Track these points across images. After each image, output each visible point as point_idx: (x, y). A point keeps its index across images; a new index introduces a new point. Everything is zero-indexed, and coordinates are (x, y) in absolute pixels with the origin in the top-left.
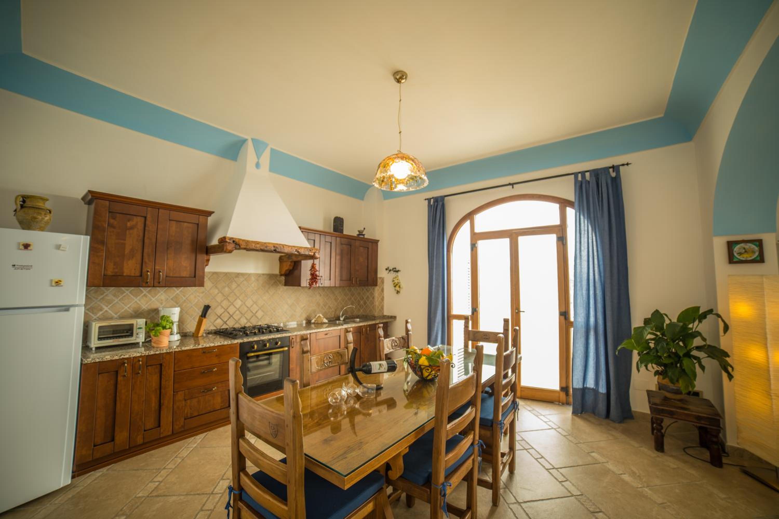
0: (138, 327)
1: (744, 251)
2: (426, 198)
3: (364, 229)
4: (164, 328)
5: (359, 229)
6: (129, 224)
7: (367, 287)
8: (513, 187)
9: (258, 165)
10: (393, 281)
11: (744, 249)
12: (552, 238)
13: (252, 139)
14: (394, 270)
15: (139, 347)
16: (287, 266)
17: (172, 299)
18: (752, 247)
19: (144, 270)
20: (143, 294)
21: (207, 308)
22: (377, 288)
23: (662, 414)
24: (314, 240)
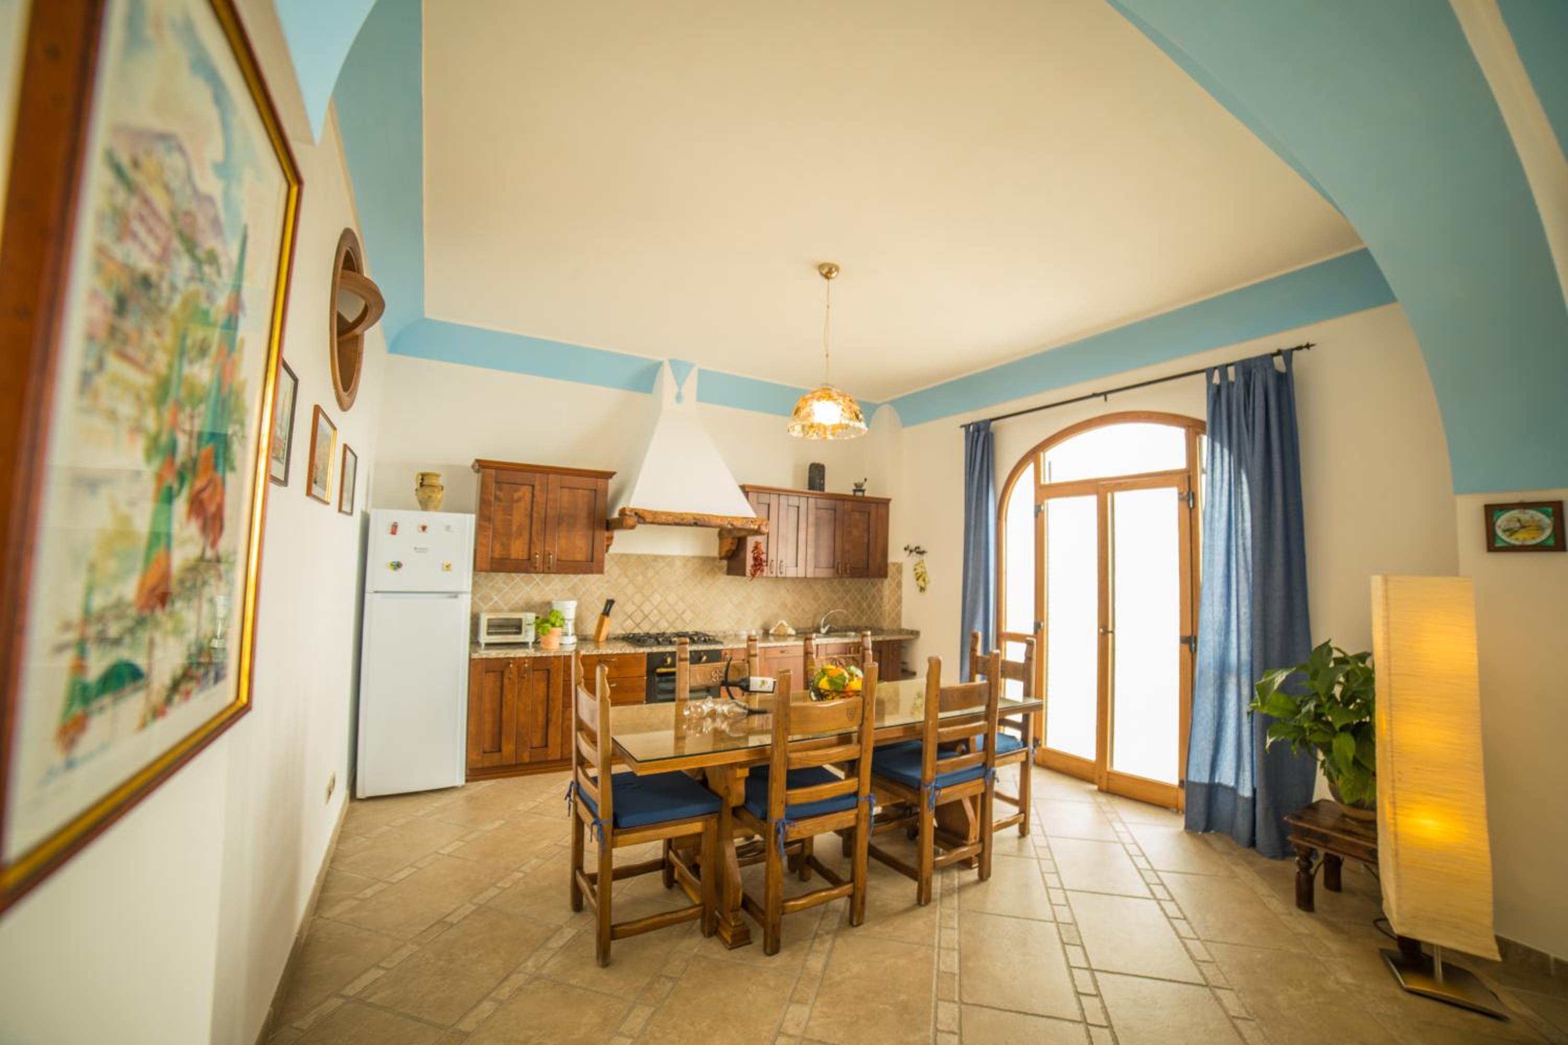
0: (527, 623)
1: (1518, 525)
2: (963, 423)
3: (866, 480)
4: (553, 625)
5: (857, 482)
6: (516, 496)
7: (871, 580)
8: (1106, 399)
9: (679, 398)
10: (915, 570)
11: (1519, 521)
12: (1170, 496)
13: (671, 361)
14: (918, 550)
15: (528, 647)
16: (728, 545)
17: (569, 590)
18: (1537, 519)
19: (533, 551)
20: (535, 582)
21: (610, 603)
22: (887, 582)
23: (1308, 839)
24: (769, 505)
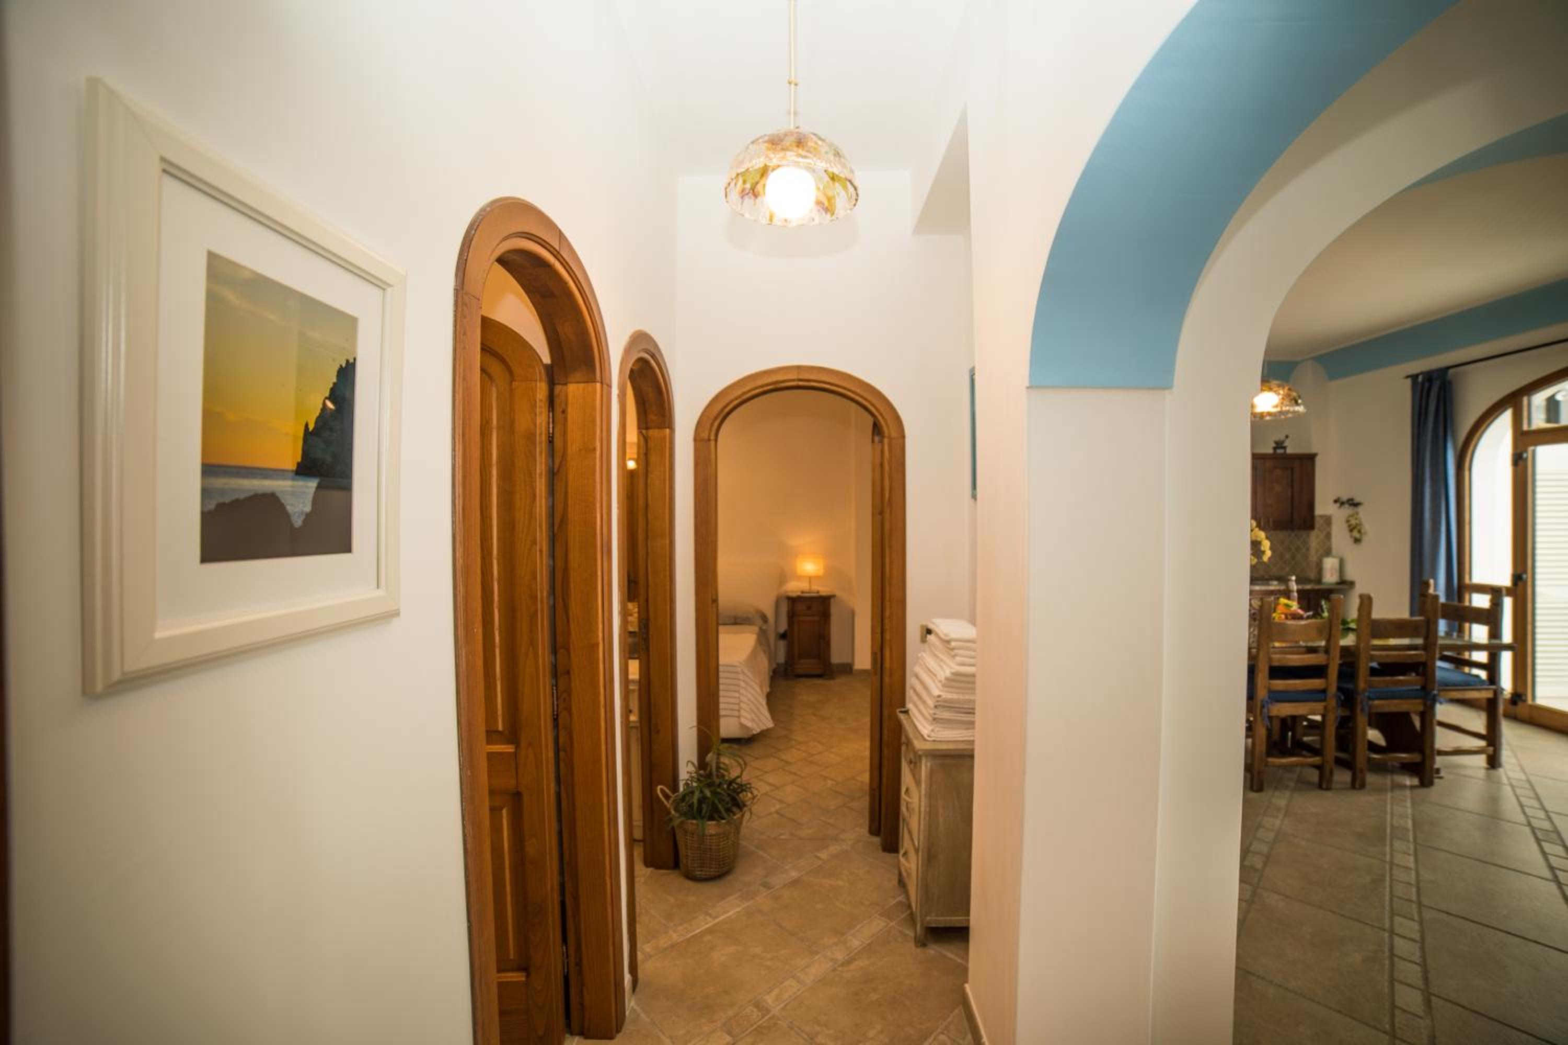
2: (1410, 374)
3: (1286, 437)
5: (1277, 439)
7: (1296, 532)
10: (1348, 521)
14: (1351, 502)
22: (1314, 534)
